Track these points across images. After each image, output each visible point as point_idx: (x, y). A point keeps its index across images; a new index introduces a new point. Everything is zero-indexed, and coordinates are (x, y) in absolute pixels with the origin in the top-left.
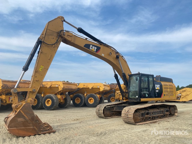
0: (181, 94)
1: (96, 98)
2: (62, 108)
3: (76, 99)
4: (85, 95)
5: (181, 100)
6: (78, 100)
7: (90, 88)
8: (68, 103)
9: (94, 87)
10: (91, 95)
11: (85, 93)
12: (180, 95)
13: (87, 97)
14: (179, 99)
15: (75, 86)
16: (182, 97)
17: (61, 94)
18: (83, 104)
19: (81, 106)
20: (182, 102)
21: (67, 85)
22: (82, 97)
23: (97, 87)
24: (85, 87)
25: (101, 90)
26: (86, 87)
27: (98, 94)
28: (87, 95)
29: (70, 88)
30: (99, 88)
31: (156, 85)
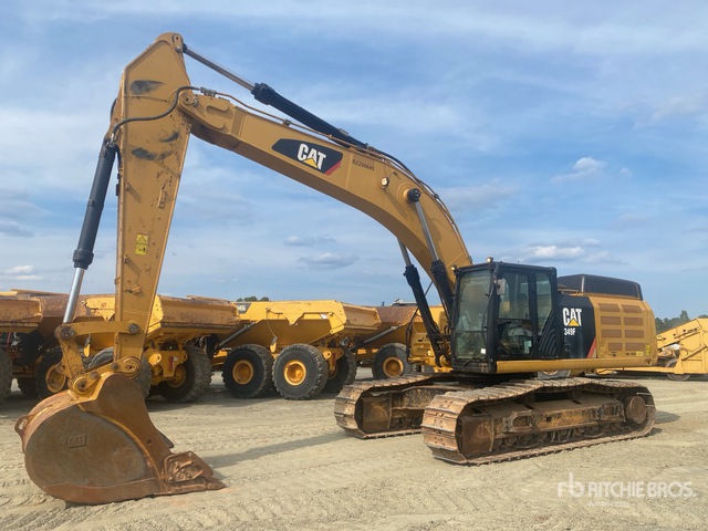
0: (678, 343)
1: (315, 363)
2: (175, 403)
3: (236, 365)
4: (273, 348)
5: (679, 369)
6: (246, 371)
7: (292, 323)
8: (198, 381)
9: (307, 317)
10: (295, 349)
11: (270, 343)
12: (676, 347)
13: (278, 358)
14: (673, 365)
15: (229, 314)
16: (683, 355)
17: (164, 347)
18: (263, 384)
19: (256, 392)
20: (686, 374)
21: (184, 310)
22: (260, 359)
23: (317, 317)
24: (272, 317)
25: (334, 331)
26: (275, 317)
27: (329, 347)
28: (278, 349)
29: (199, 320)
30: (327, 321)
31: (565, 310)
